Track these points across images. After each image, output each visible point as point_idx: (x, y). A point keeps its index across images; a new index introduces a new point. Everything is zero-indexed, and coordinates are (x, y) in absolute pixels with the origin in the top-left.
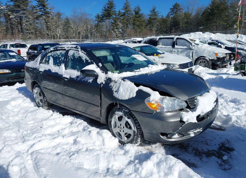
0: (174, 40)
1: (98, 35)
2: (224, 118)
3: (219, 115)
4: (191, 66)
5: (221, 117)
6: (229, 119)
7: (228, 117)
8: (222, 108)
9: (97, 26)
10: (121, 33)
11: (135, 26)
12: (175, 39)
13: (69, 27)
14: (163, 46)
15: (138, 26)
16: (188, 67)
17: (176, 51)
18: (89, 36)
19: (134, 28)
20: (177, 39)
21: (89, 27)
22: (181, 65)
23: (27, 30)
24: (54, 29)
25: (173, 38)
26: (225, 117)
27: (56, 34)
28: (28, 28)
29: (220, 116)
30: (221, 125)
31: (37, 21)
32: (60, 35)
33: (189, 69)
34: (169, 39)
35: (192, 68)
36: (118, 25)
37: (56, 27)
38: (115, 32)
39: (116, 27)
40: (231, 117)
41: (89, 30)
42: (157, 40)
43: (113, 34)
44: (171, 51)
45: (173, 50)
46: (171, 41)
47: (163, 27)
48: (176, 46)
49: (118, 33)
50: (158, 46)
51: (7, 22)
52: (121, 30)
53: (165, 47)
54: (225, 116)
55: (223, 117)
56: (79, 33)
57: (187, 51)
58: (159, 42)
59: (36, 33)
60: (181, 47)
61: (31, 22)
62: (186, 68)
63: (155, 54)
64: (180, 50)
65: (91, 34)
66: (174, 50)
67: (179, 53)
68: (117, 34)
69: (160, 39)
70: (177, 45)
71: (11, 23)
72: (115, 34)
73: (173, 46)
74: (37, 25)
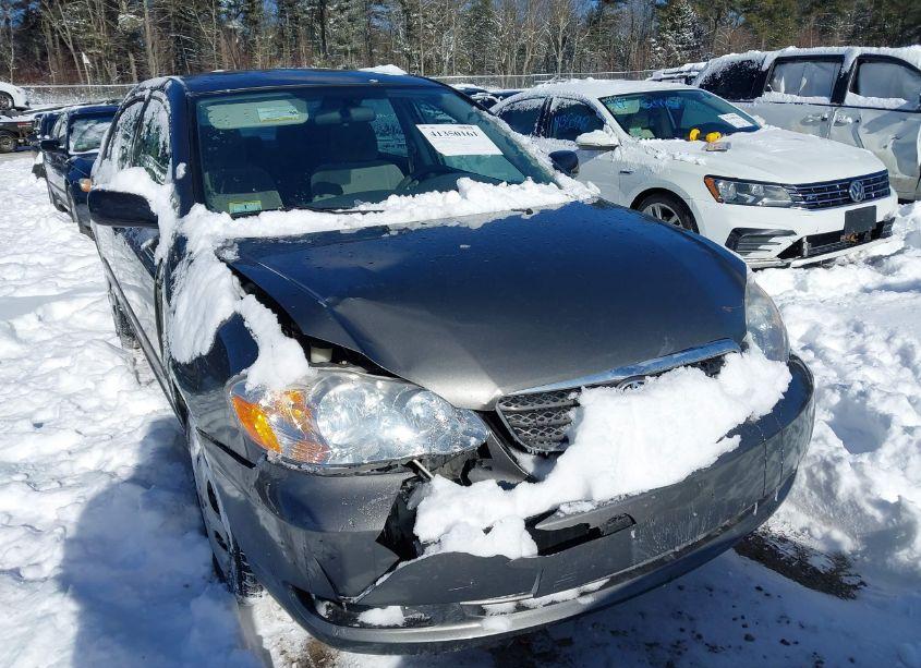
0: (847, 68)
1: (598, 55)
2: (873, 517)
3: (851, 495)
4: (869, 198)
5: (861, 510)
6: (896, 530)
7: (898, 516)
8: (905, 450)
9: (594, 21)
10: (688, 49)
11: (754, 18)
12: (851, 60)
13: (487, 25)
14: (789, 98)
15: (769, 15)
16: (850, 201)
17: (850, 120)
18: (560, 60)
19: (746, 25)
20: (862, 59)
21: (563, 25)
22: (810, 191)
23: (341, 42)
24: (431, 37)
25: (840, 59)
26: (879, 515)
27: (438, 57)
28: (344, 35)
29: (853, 503)
30: (854, 553)
31: (379, 8)
32: (451, 59)
33: (848, 213)
34: (823, 64)
35: (875, 207)
36: (679, 12)
37: (441, 30)
38: (663, 42)
39: (671, 20)
40: (915, 522)
41: (560, 40)
42: (765, 67)
43: (656, 53)
44: (824, 119)
45: (832, 114)
46: (827, 74)
47: (888, 17)
48: (851, 98)
49: (678, 49)
50: (766, 95)
51: (281, 14)
52: (688, 35)
53: (798, 99)
54: (882, 505)
55: (870, 510)
56: (522, 51)
57: (902, 123)
58: (773, 76)
59: (371, 54)
60: (875, 101)
61: (354, 11)
62: (836, 204)
63: (695, 133)
64: (867, 117)
65: (569, 54)
66: (838, 114)
67: (862, 131)
68: (670, 50)
69: (780, 61)
70: (856, 90)
71: (295, 19)
72: (661, 51)
73: (837, 98)
74: (376, 22)
